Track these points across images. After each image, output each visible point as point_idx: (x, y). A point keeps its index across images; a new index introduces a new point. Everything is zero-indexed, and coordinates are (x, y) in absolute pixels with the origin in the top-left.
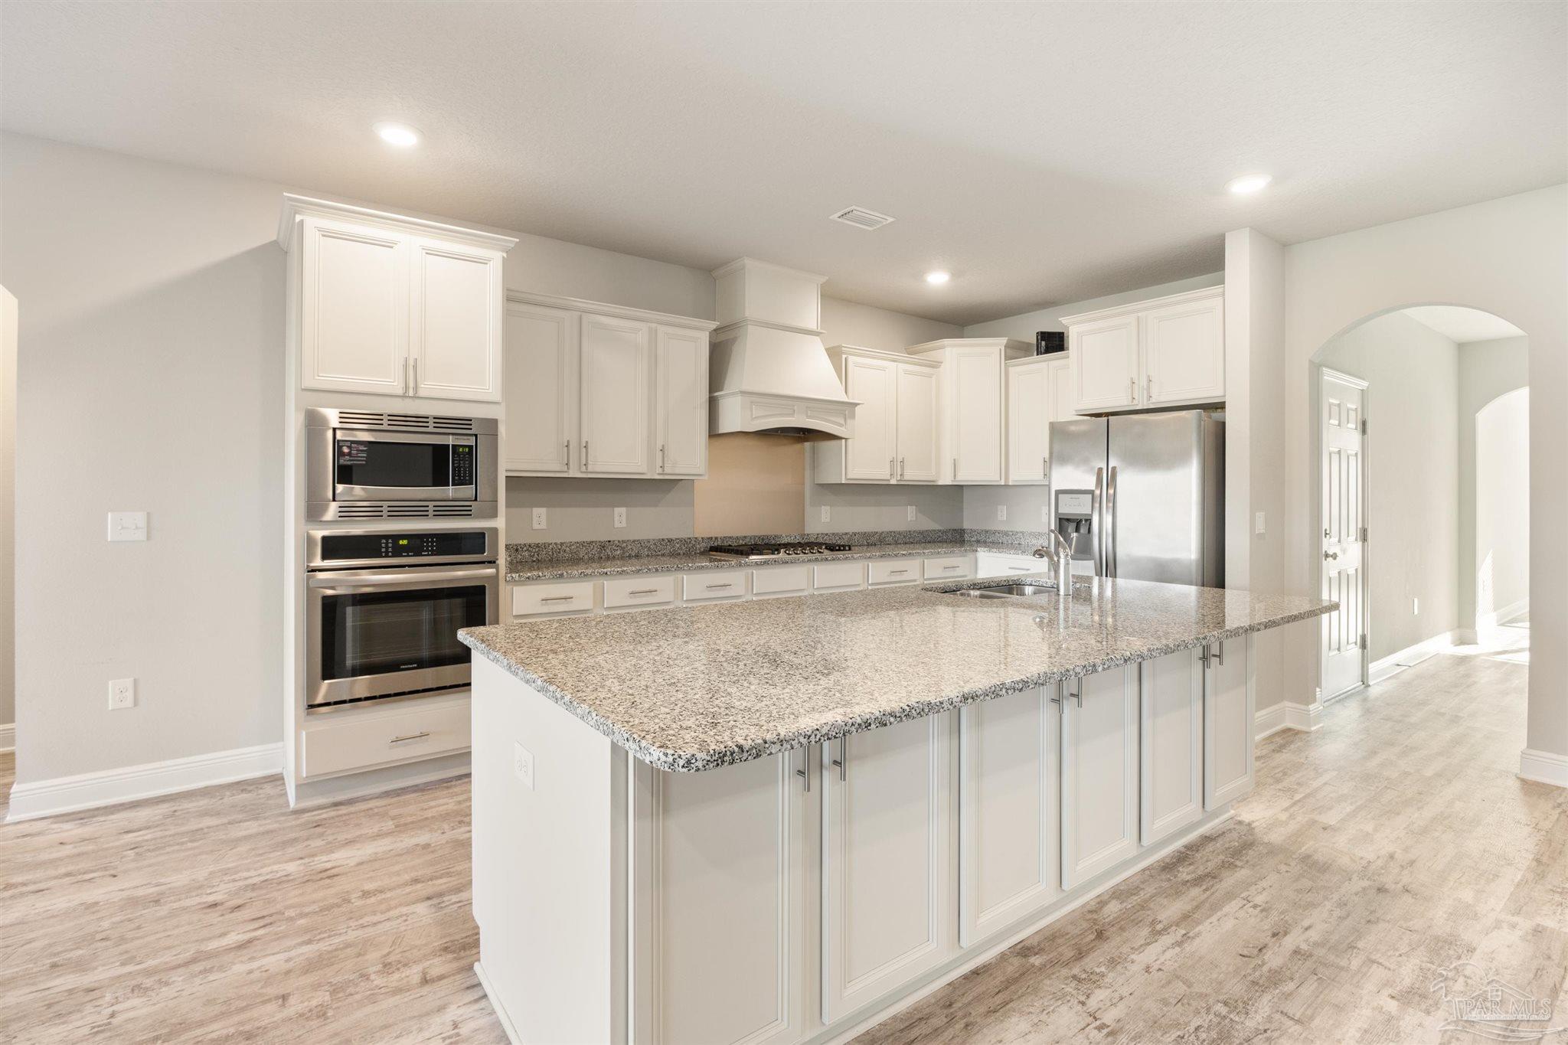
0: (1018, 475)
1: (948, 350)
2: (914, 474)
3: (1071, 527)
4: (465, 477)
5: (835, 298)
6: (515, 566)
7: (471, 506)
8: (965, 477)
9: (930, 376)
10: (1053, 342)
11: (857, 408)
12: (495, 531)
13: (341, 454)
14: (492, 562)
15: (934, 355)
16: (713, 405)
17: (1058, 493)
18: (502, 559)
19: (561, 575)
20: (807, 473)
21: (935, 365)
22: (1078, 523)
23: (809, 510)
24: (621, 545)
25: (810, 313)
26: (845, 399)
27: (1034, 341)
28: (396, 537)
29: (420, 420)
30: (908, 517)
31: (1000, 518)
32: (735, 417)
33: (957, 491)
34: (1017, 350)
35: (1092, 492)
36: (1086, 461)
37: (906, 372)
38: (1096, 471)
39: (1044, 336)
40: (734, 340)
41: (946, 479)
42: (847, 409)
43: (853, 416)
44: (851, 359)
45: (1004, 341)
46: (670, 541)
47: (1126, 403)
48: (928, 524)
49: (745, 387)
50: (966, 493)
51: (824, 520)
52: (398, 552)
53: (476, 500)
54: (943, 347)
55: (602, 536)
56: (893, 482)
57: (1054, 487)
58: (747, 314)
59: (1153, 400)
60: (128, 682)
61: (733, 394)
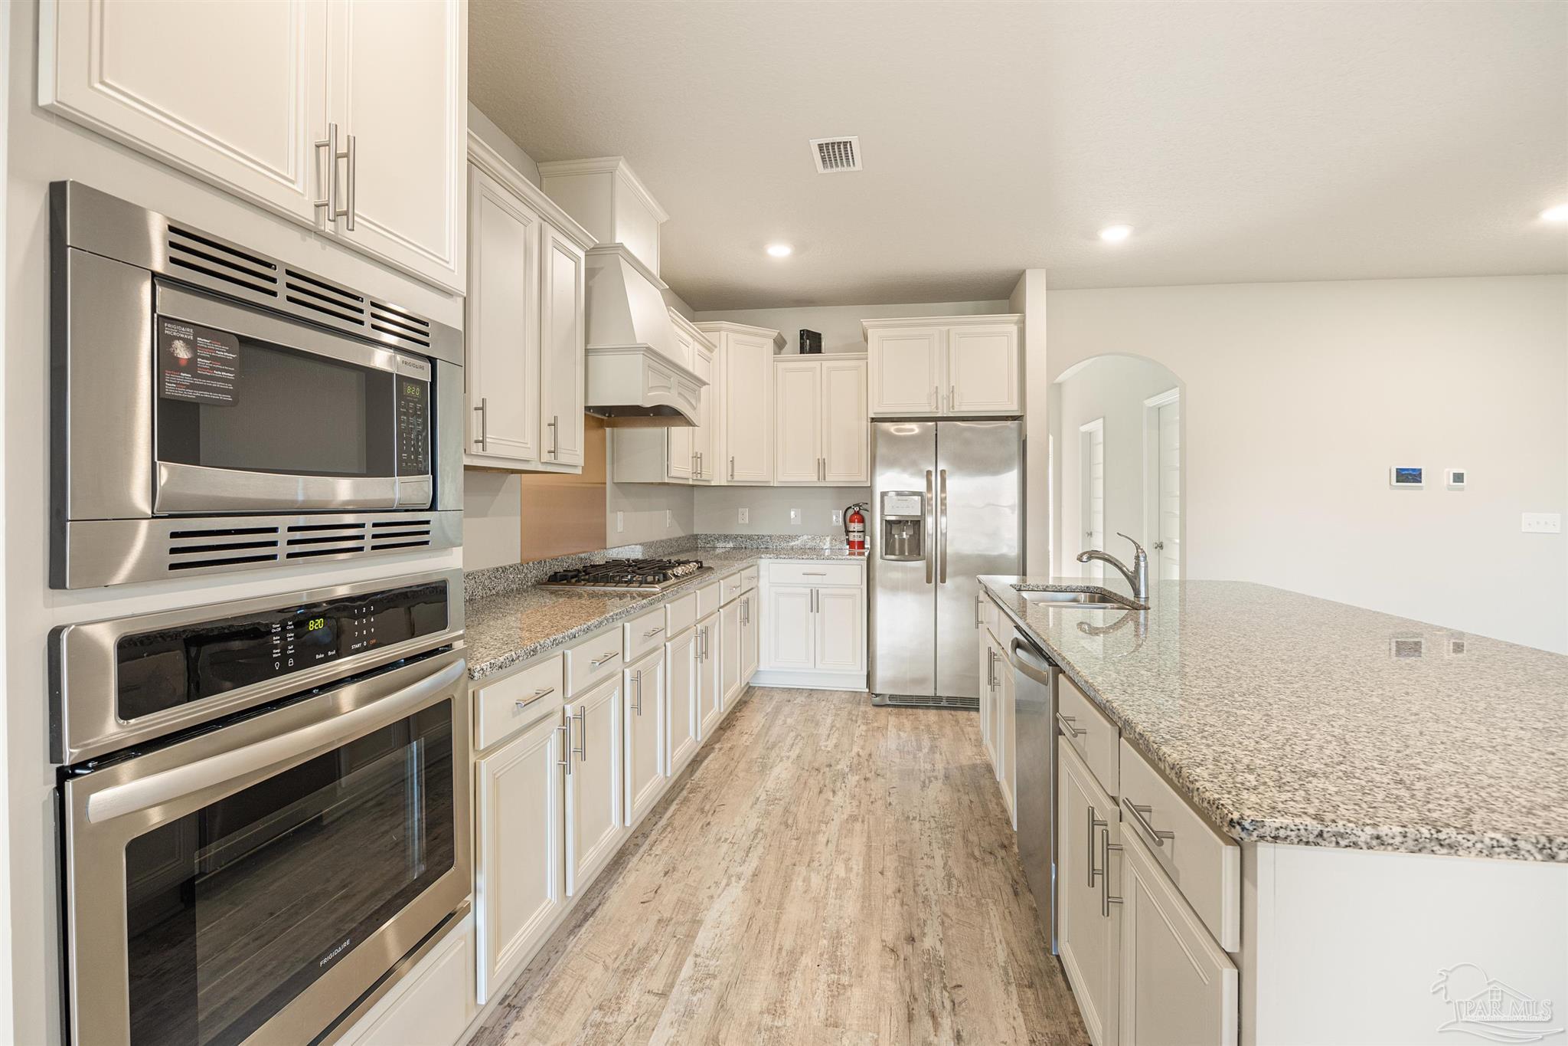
1: (723, 334)
7: (427, 522)
15: (712, 337)
31: (740, 521)
38: (925, 473)
39: (805, 335)
47: (927, 409)
53: (433, 507)
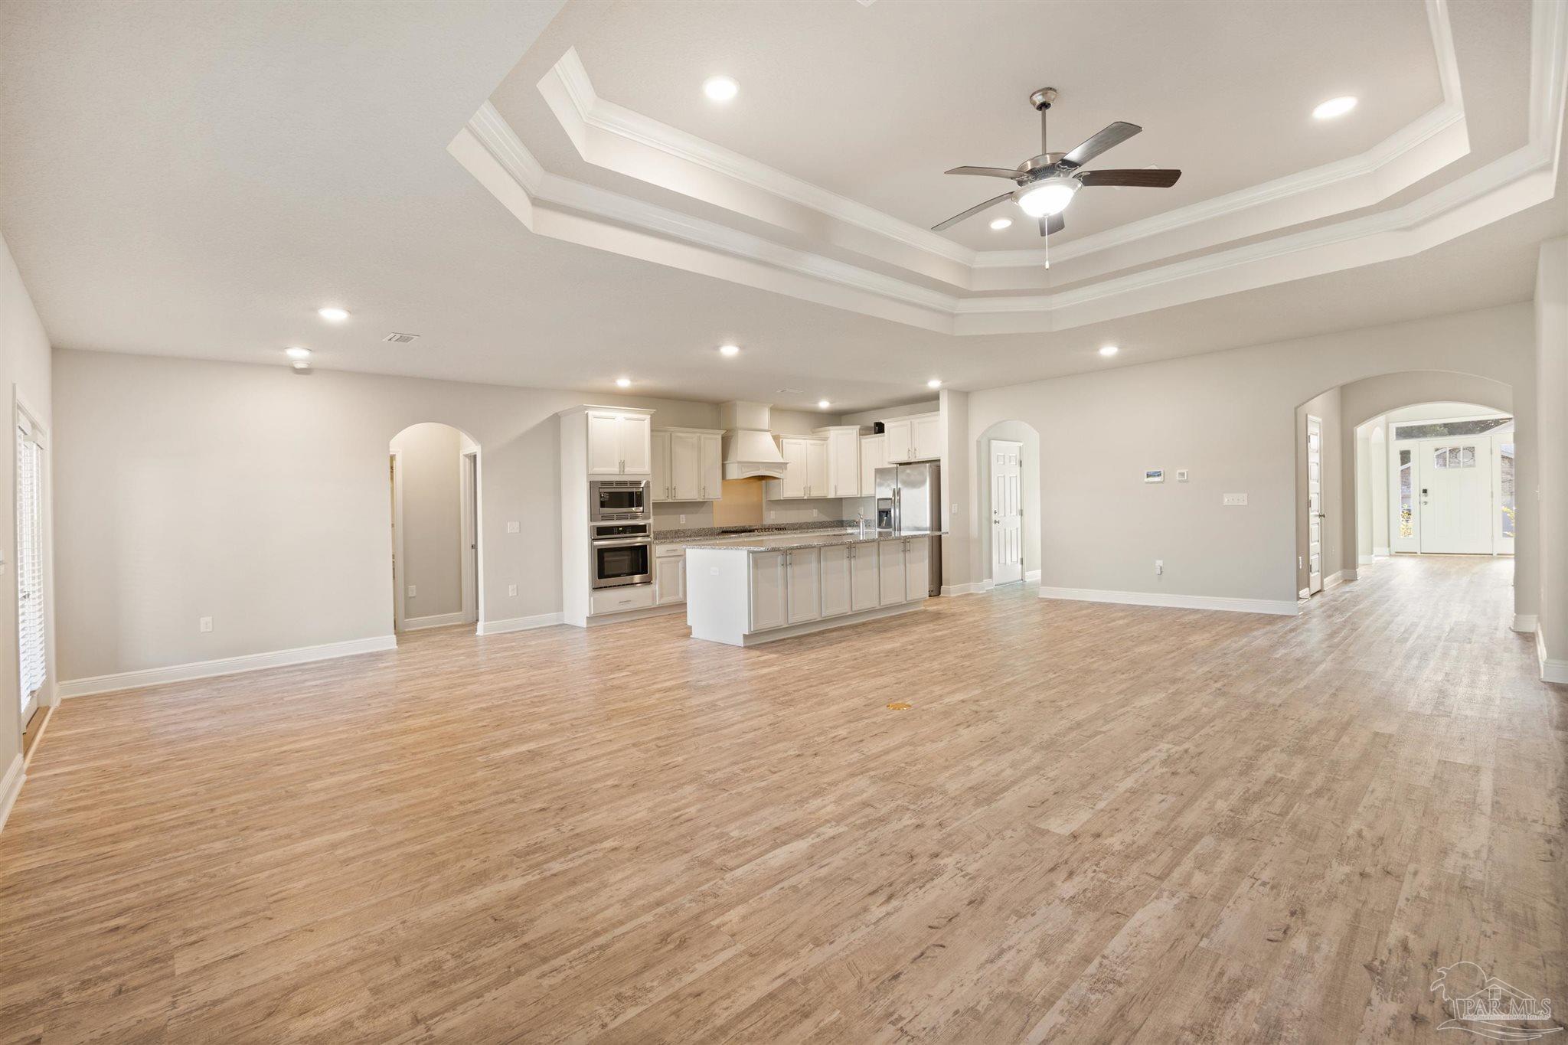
0: (865, 493)
2: (816, 493)
3: (885, 514)
4: (639, 504)
5: (776, 411)
6: (655, 539)
8: (841, 494)
9: (823, 445)
10: (880, 428)
11: (788, 465)
12: (650, 524)
13: (601, 497)
14: (648, 536)
16: (724, 466)
17: (878, 500)
18: (652, 536)
19: (673, 542)
20: (764, 495)
21: (825, 439)
22: (887, 512)
23: (765, 514)
24: (684, 532)
25: (765, 417)
26: (782, 461)
27: (873, 425)
28: (618, 527)
29: (625, 483)
30: (813, 515)
32: (734, 473)
33: (839, 501)
34: (864, 431)
35: (891, 499)
36: (889, 485)
37: (811, 444)
40: (732, 436)
41: (831, 495)
42: (782, 466)
43: (786, 469)
44: (784, 440)
45: (859, 427)
46: (704, 529)
48: (824, 518)
49: (739, 460)
50: (844, 502)
51: (772, 517)
52: (619, 532)
54: (829, 430)
55: (676, 528)
56: (805, 498)
57: (877, 497)
58: (737, 425)
59: (917, 458)
60: (515, 586)
61: (733, 463)
